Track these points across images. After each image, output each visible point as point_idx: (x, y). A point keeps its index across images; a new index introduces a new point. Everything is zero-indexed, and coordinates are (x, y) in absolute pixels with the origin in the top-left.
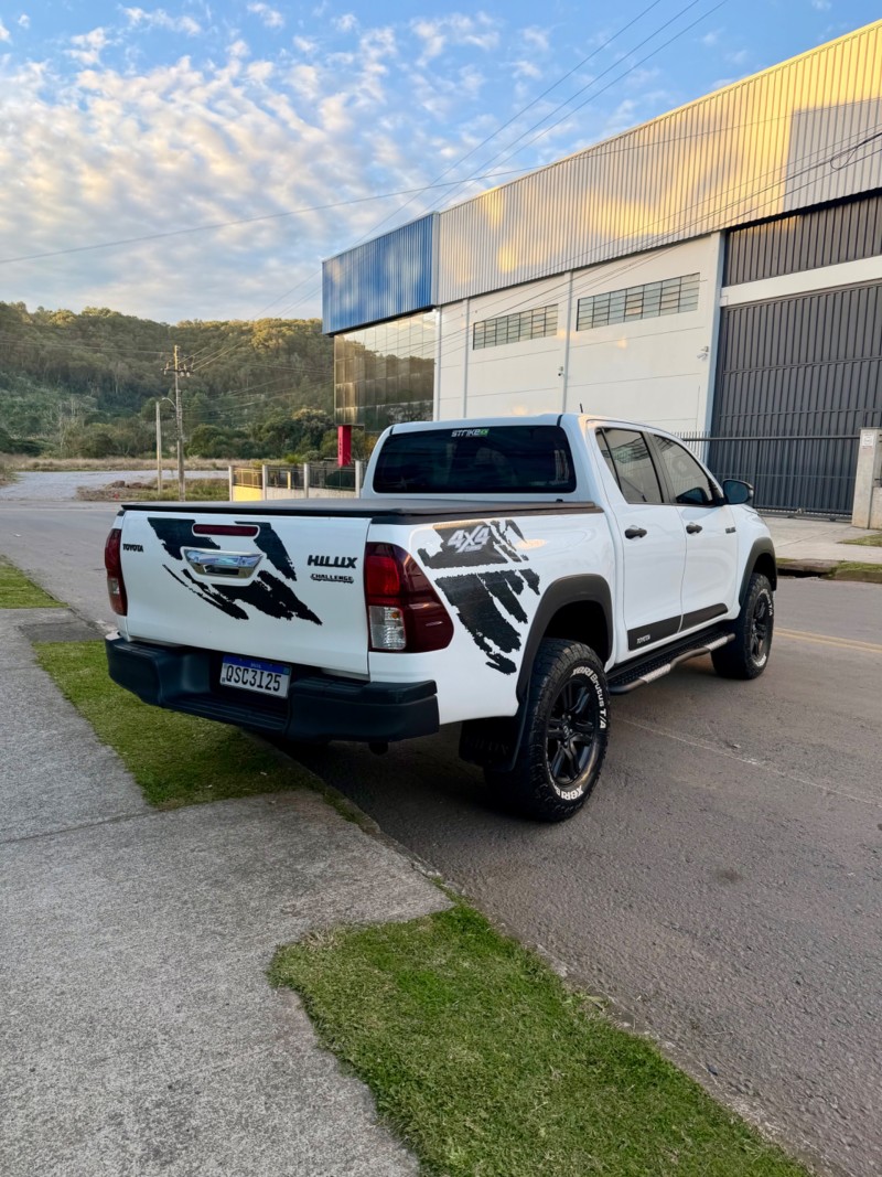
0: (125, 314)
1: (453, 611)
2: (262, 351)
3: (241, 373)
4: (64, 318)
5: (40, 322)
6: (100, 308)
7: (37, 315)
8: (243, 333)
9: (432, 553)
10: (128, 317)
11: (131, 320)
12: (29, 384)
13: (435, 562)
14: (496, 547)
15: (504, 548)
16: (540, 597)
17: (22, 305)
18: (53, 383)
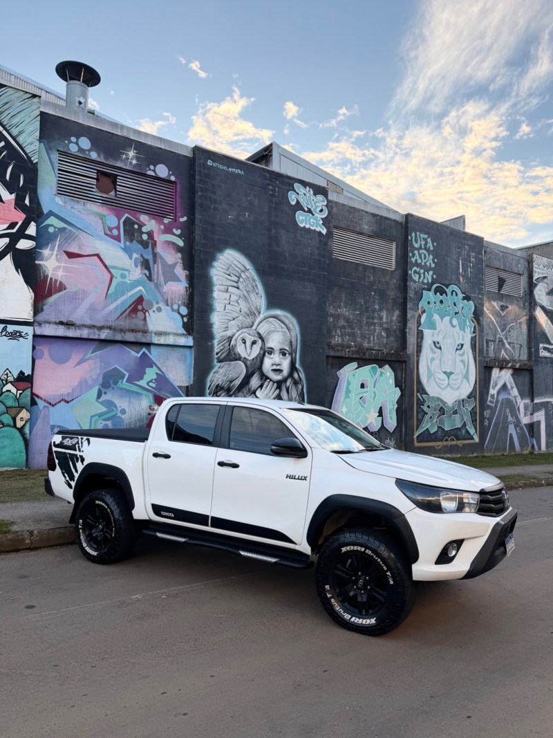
1: (57, 461)
9: (56, 443)
13: (56, 446)
14: (77, 446)
15: (79, 447)
16: (83, 467)
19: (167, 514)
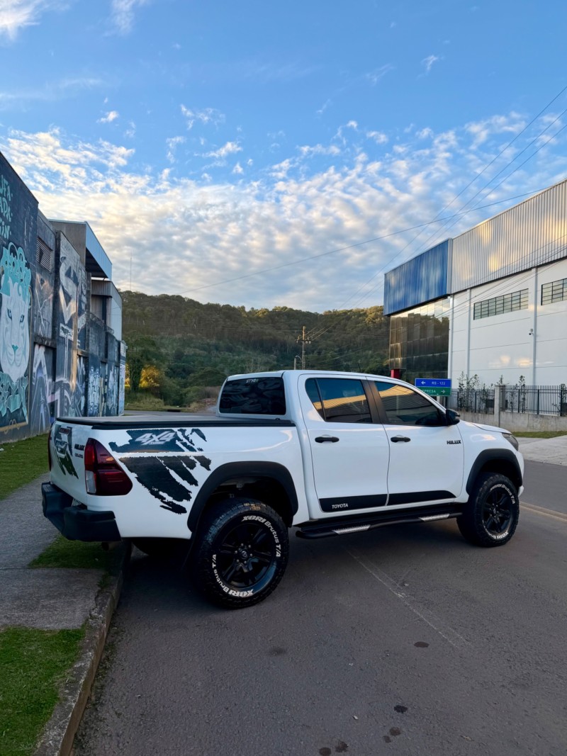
0: (295, 309)
1: (132, 476)
2: (371, 325)
3: (358, 339)
4: (263, 313)
5: (251, 316)
6: (282, 306)
7: (250, 312)
8: (360, 315)
9: (119, 444)
10: (297, 311)
11: (299, 312)
12: (243, 350)
13: (122, 449)
14: (178, 443)
15: (184, 444)
16: (210, 472)
17: (243, 308)
18: (255, 348)
19: (339, 506)
